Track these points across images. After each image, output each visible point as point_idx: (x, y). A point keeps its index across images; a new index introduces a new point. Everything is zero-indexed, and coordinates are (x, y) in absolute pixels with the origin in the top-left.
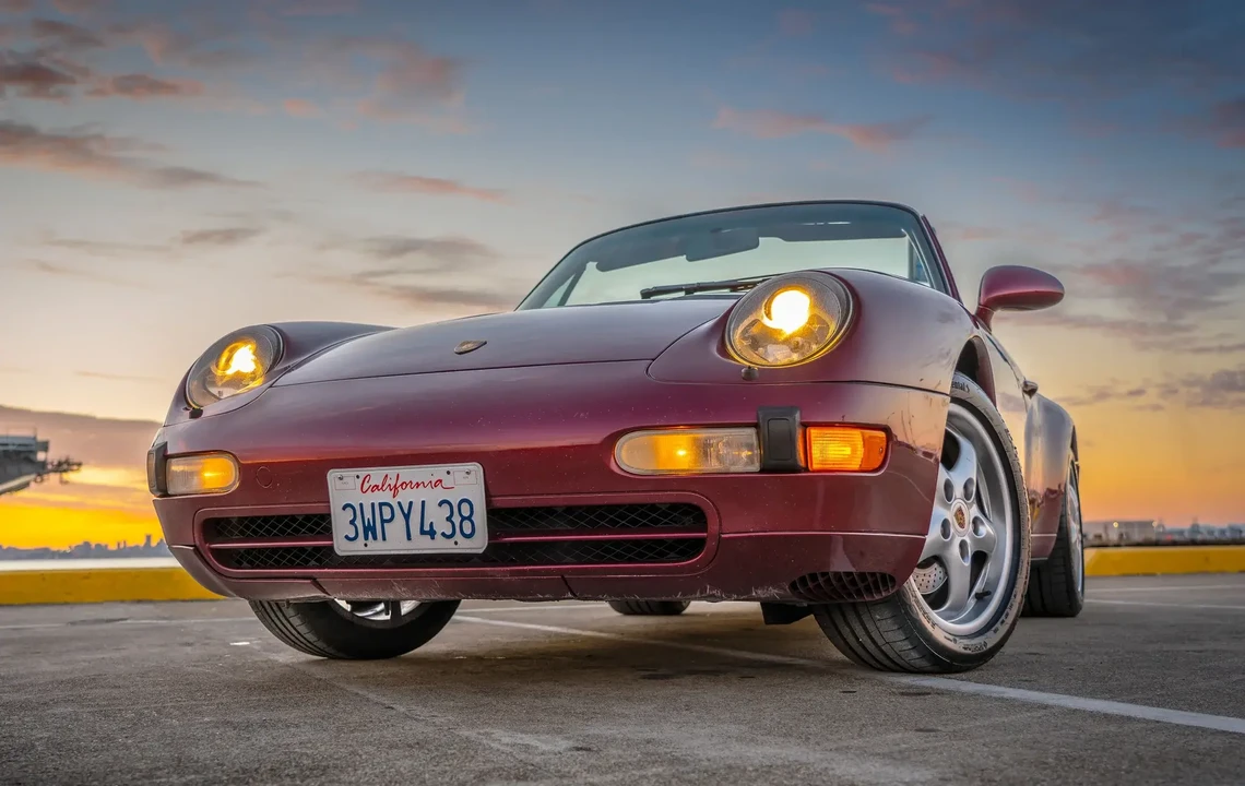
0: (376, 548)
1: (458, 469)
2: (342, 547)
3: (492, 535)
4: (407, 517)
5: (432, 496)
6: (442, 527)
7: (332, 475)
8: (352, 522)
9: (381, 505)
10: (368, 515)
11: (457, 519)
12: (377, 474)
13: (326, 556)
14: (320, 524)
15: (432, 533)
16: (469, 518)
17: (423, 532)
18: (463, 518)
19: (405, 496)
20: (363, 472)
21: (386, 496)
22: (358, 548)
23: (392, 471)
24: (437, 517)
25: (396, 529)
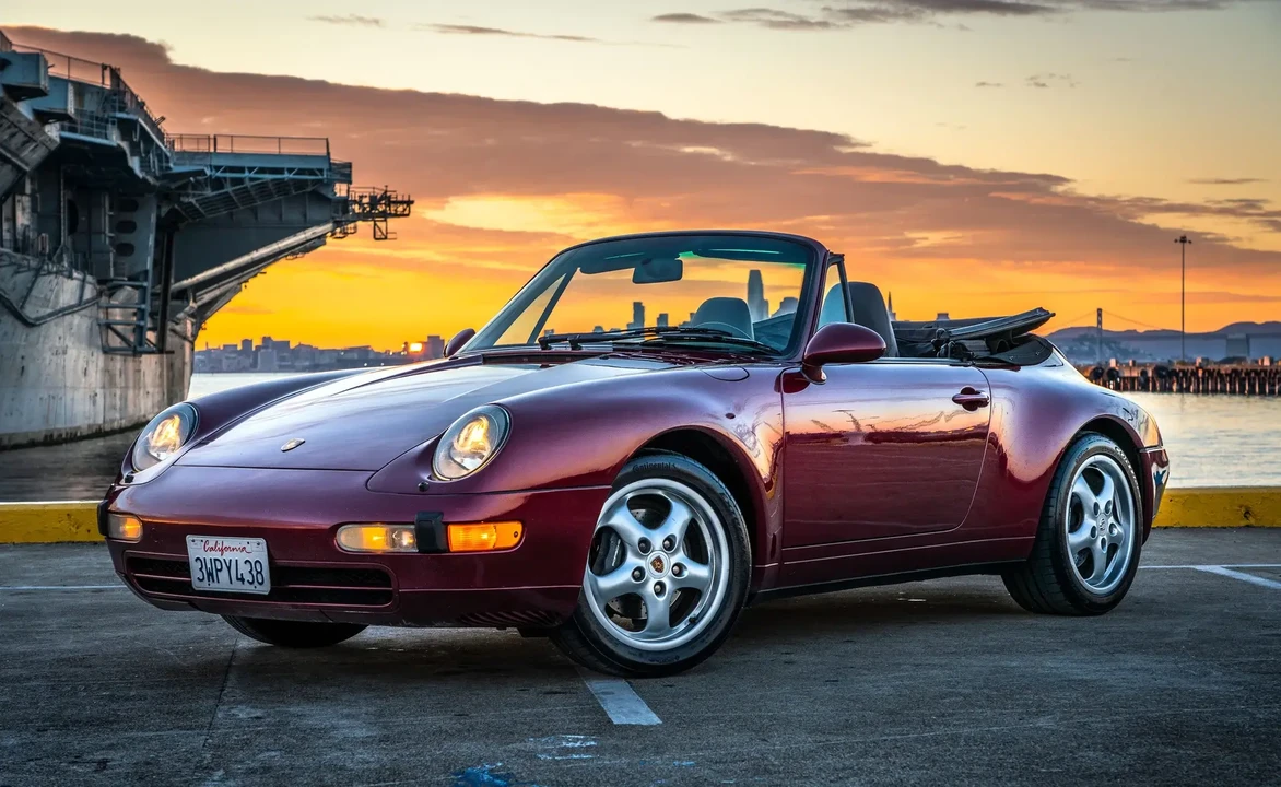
0: (214, 587)
1: (254, 541)
2: (197, 586)
3: (272, 583)
4: (229, 568)
5: (241, 557)
6: (248, 577)
7: (189, 538)
8: (201, 569)
9: (215, 560)
10: (209, 566)
11: (254, 573)
12: (212, 540)
13: (187, 588)
14: (184, 568)
15: (242, 580)
16: (260, 573)
17: (238, 579)
18: (258, 572)
19: (228, 556)
20: (205, 538)
21: (217, 555)
22: (205, 586)
23: (220, 539)
24: (244, 570)
25: (223, 575)
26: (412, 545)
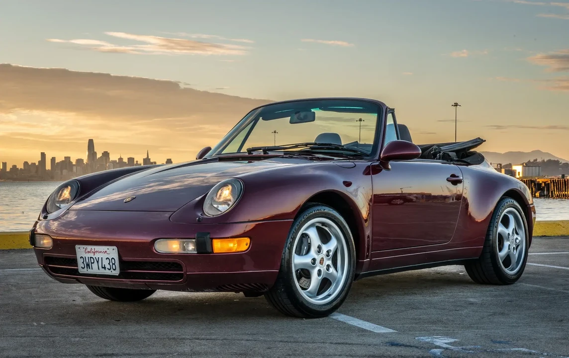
0: (90, 271)
1: (111, 248)
2: (81, 271)
3: (121, 269)
4: (98, 262)
5: (105, 256)
6: (108, 266)
7: (77, 247)
8: (83, 263)
9: (91, 258)
10: (87, 261)
11: (111, 264)
12: (89, 248)
13: (76, 272)
14: (74, 261)
15: (105, 268)
16: (114, 264)
17: (102, 267)
19: (97, 255)
20: (85, 247)
21: (91, 255)
22: (85, 271)
23: (93, 247)
24: (106, 263)
25: (95, 266)
26: (194, 250)
